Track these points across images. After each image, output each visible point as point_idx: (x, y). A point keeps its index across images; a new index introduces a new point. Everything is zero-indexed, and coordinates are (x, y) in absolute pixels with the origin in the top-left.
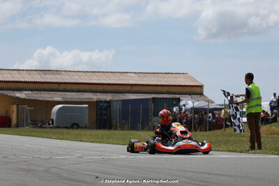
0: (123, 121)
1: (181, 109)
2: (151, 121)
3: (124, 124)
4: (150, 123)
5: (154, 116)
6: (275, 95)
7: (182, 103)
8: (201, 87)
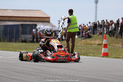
0: (5, 37)
1: (37, 30)
2: (20, 37)
3: (5, 39)
4: (20, 38)
5: (22, 34)
6: (90, 23)
7: (38, 27)
8: (49, 18)
